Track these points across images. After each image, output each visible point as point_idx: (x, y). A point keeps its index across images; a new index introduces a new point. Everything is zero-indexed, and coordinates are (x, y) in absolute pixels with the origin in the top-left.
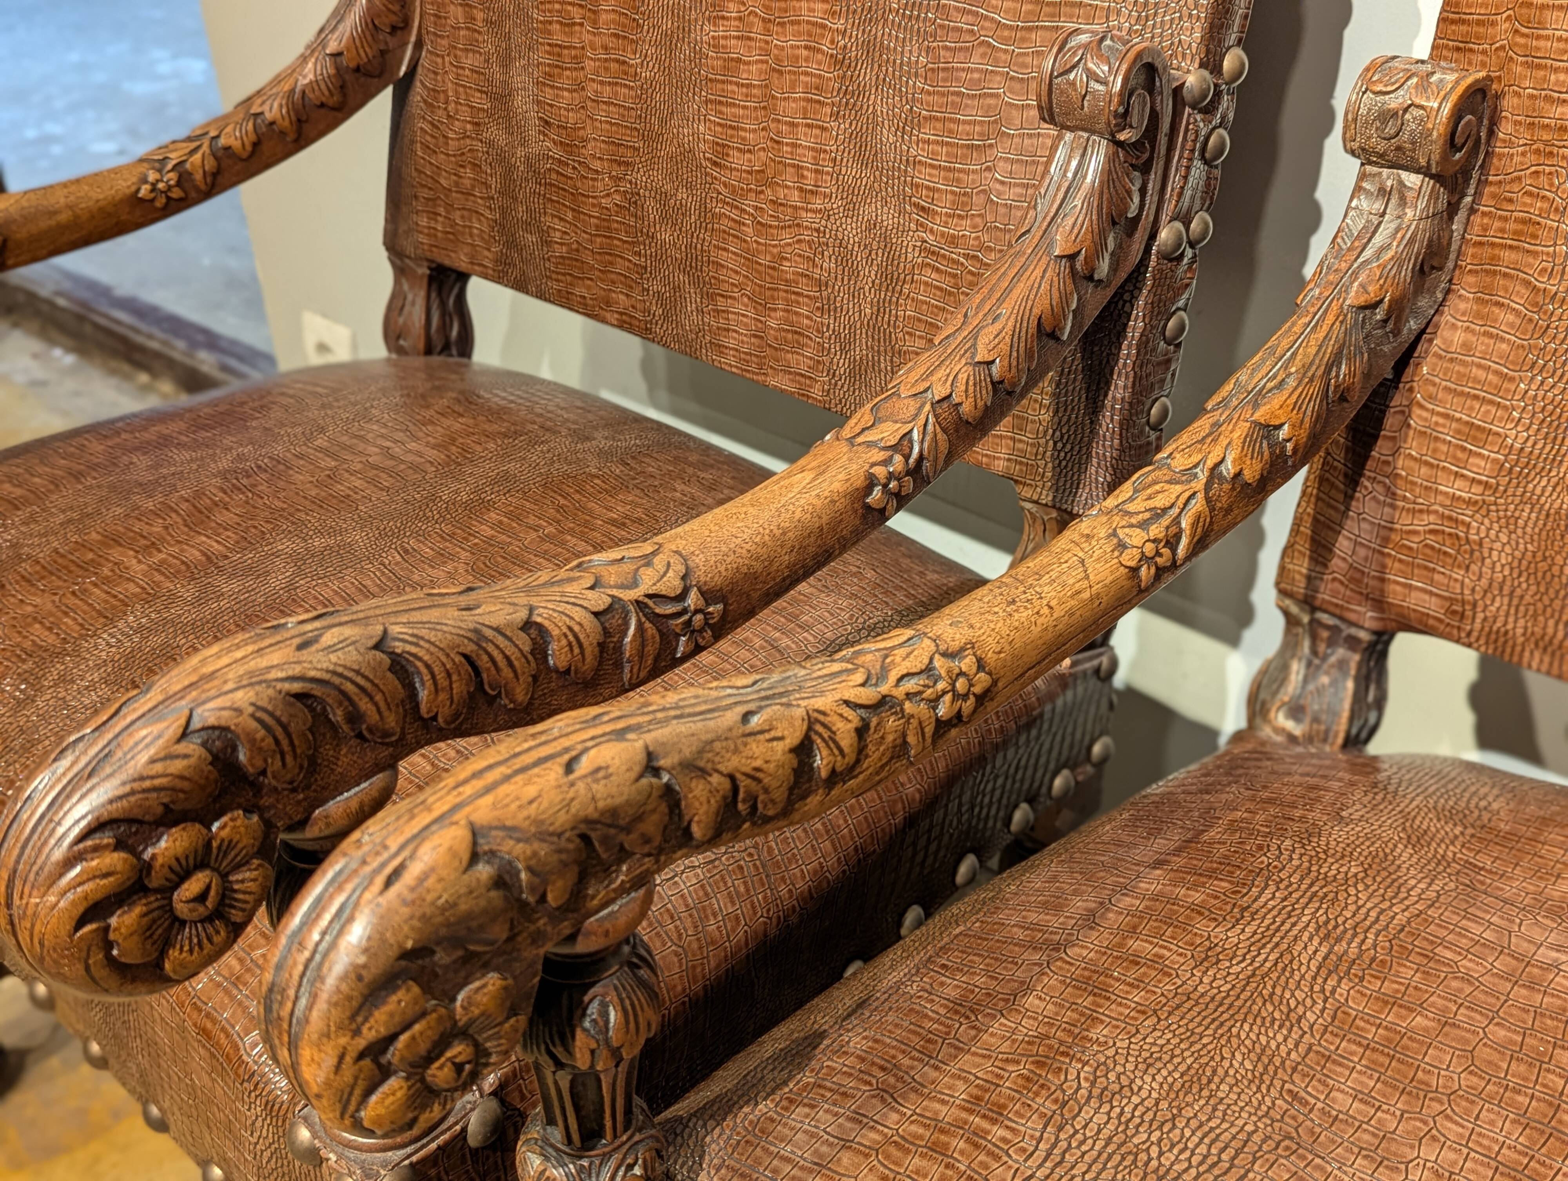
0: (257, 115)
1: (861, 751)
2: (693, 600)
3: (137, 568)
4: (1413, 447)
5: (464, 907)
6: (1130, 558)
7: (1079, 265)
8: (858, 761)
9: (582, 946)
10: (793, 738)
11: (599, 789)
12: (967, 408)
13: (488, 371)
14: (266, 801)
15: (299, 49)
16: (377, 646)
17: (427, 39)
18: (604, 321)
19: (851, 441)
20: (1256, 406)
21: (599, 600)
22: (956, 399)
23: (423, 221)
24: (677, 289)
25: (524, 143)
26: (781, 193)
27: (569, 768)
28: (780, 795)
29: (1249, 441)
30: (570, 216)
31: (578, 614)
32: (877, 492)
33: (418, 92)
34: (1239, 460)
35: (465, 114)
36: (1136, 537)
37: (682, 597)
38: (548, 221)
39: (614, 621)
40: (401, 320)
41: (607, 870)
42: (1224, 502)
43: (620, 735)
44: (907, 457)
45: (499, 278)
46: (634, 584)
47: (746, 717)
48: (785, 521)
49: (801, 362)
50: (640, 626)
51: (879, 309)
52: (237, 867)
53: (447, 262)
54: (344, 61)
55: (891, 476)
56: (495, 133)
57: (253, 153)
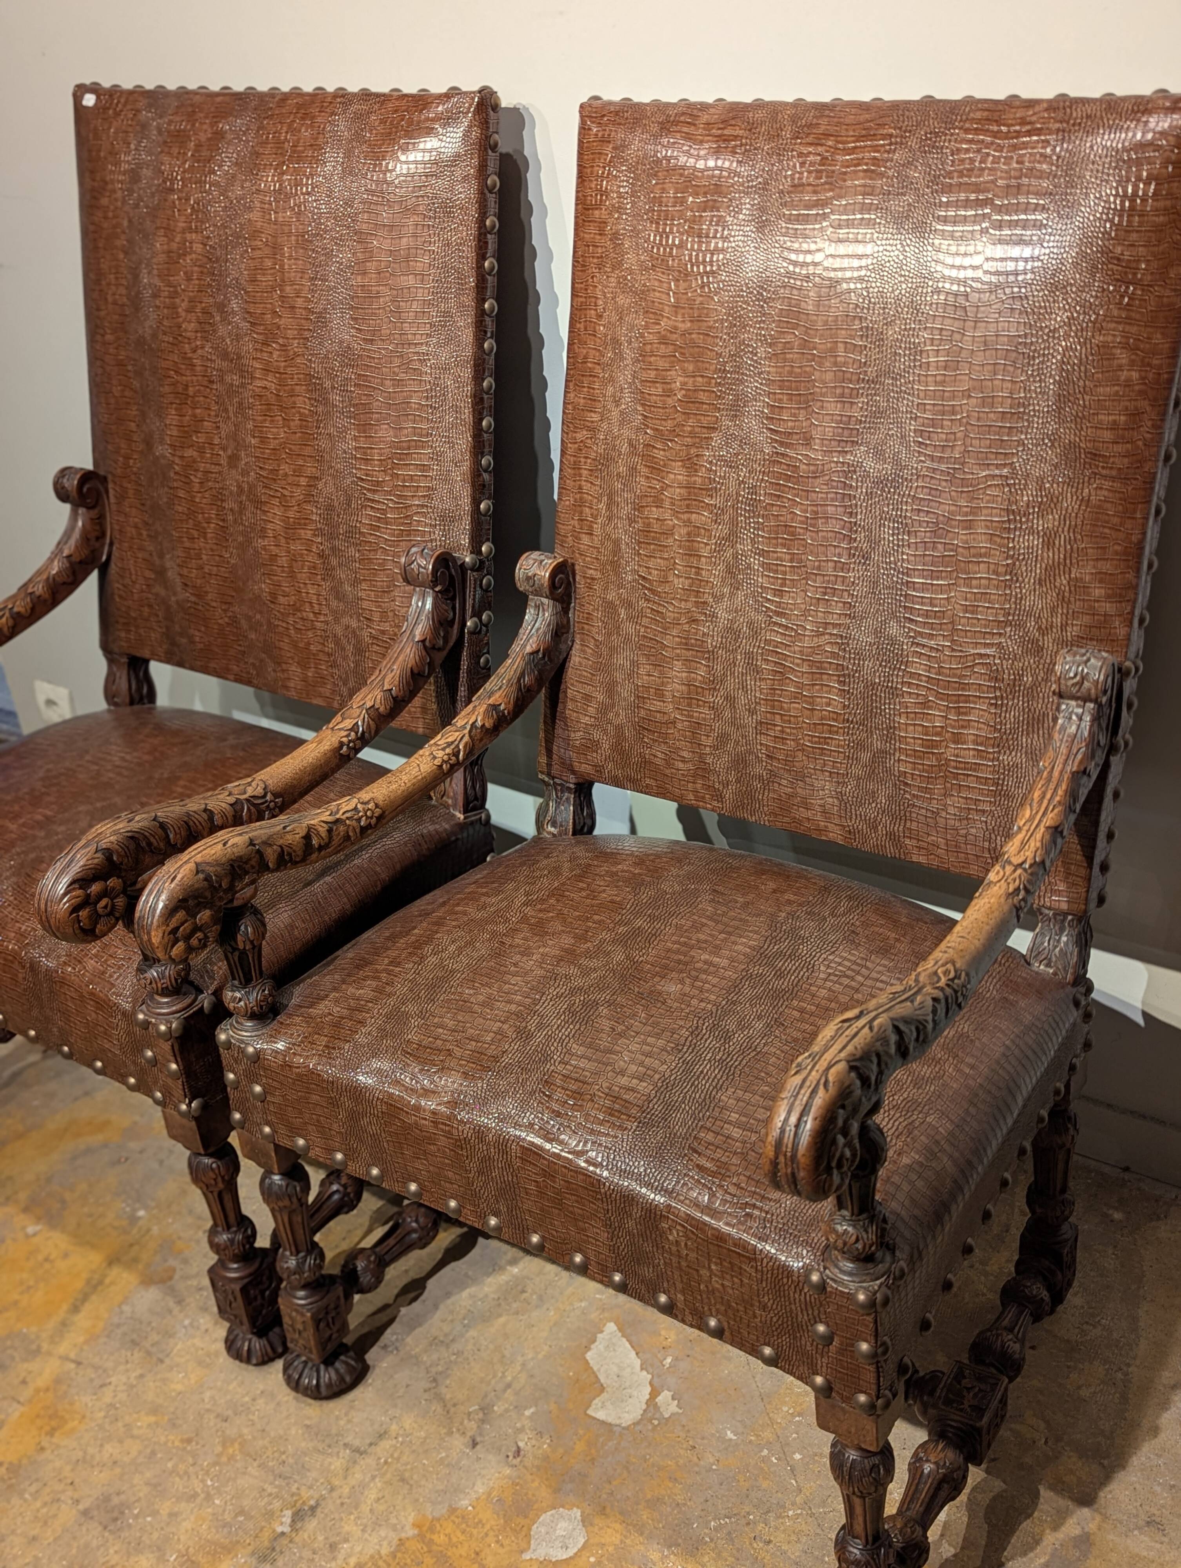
0: (31, 594)
1: (330, 838)
2: (269, 797)
3: (13, 827)
4: (570, 705)
5: (196, 886)
6: (438, 762)
7: (427, 643)
8: (330, 842)
9: (236, 903)
10: (303, 833)
11: (235, 850)
12: (382, 709)
13: (165, 711)
14: (123, 874)
15: (47, 554)
16: (154, 820)
17: (116, 541)
18: (226, 679)
19: (332, 729)
20: (490, 697)
21: (231, 800)
22: (377, 706)
23: (123, 635)
24: (262, 661)
25: (175, 594)
26: (304, 614)
27: (224, 845)
28: (300, 853)
29: (487, 711)
30: (203, 629)
31: (223, 805)
32: (345, 748)
33: (113, 568)
34: (483, 719)
35: (141, 581)
36: (440, 754)
37: (265, 796)
38: (191, 631)
39: (238, 807)
40: (114, 688)
41: (241, 879)
42: (478, 737)
43: (240, 835)
44: (357, 733)
45: (168, 661)
46: (245, 793)
47: (284, 828)
48: (305, 762)
49: (326, 691)
50: (248, 808)
51: (357, 664)
52: (115, 897)
53: (138, 655)
54: (73, 559)
55: (350, 741)
56: (159, 589)
57: (31, 614)
